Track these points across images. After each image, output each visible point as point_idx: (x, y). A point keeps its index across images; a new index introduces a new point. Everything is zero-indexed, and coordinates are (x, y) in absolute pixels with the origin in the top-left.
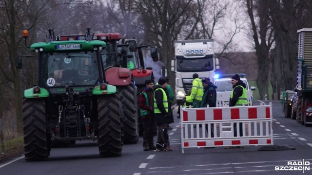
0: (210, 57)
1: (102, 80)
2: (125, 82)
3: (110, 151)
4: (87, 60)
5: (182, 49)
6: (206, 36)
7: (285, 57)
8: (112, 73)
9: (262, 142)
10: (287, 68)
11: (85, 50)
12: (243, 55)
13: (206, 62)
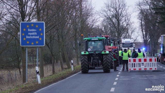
0: (132, 43)
1: (104, 49)
2: (110, 50)
3: (107, 71)
4: (100, 43)
5: (124, 41)
6: (129, 37)
7: (153, 44)
8: (107, 47)
9: (154, 69)
10: (154, 47)
11: (99, 40)
12: (140, 43)
13: (131, 45)
